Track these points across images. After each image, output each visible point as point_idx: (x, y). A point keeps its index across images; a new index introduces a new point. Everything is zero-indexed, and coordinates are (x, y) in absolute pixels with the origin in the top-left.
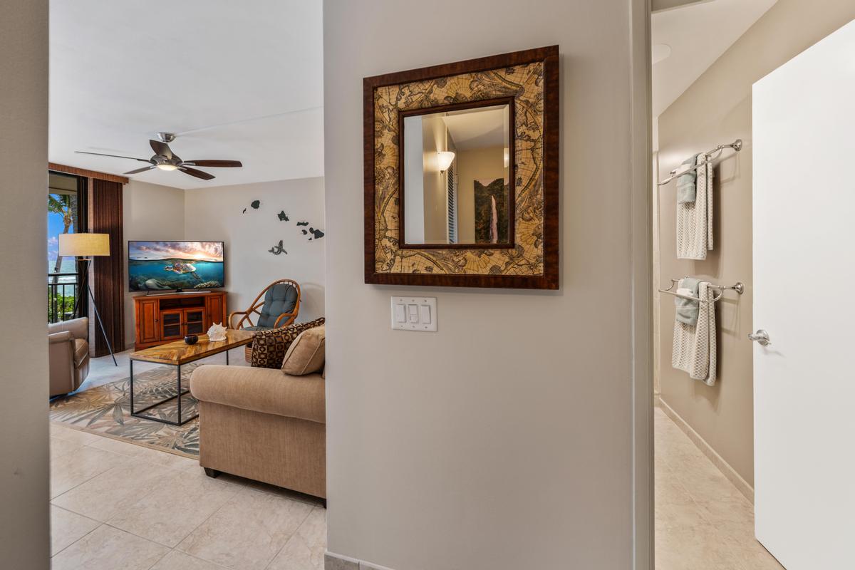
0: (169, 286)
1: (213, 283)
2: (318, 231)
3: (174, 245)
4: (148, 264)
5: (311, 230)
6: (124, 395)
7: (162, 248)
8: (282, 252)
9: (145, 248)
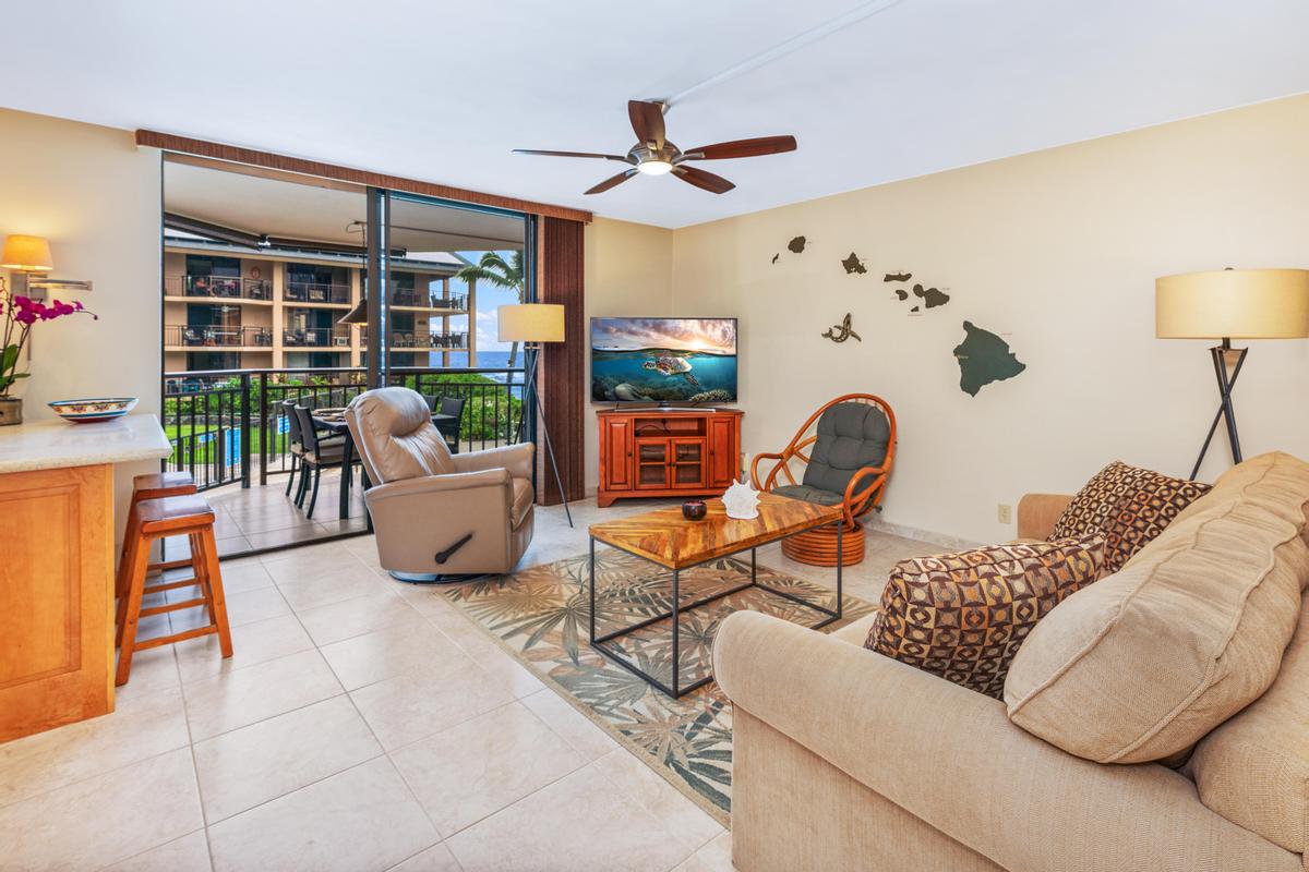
0: (650, 395)
1: (719, 392)
2: (933, 291)
3: (658, 325)
4: (619, 356)
5: (918, 290)
6: (581, 591)
7: (641, 330)
8: (850, 337)
9: (614, 330)
